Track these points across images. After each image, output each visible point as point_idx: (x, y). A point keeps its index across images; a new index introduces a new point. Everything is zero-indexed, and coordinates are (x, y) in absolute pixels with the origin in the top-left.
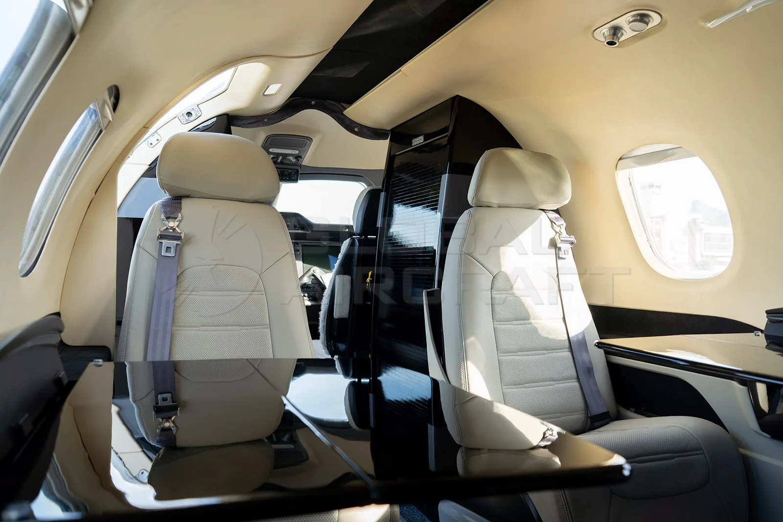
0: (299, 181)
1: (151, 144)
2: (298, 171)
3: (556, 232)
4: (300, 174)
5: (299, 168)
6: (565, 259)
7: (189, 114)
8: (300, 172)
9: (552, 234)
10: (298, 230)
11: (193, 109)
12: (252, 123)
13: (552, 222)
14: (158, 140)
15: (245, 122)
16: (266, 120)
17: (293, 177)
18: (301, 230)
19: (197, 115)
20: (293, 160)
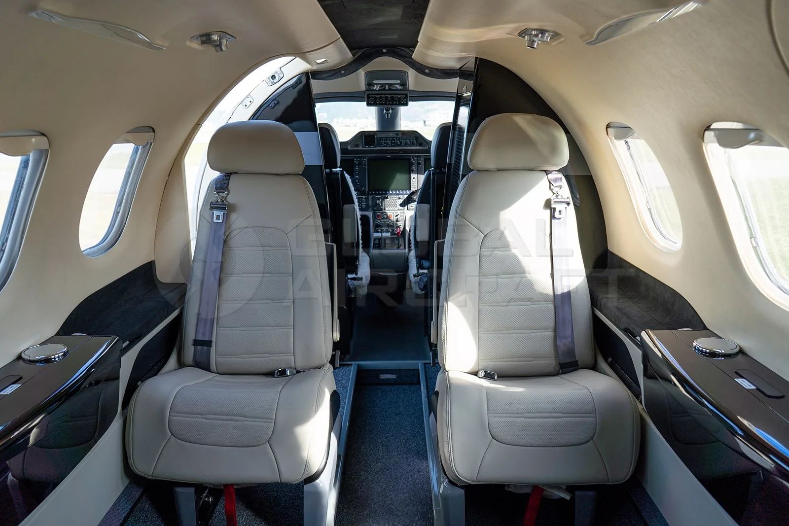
0: (410, 103)
1: (246, 106)
2: (406, 95)
3: (554, 193)
4: (410, 97)
5: (407, 92)
6: (560, 219)
7: (273, 77)
8: (409, 96)
9: (549, 195)
10: (416, 146)
11: (276, 72)
12: (331, 76)
13: (550, 183)
14: (250, 102)
15: (324, 76)
16: (342, 72)
17: (402, 101)
18: (419, 146)
19: (279, 77)
20: (399, 87)
